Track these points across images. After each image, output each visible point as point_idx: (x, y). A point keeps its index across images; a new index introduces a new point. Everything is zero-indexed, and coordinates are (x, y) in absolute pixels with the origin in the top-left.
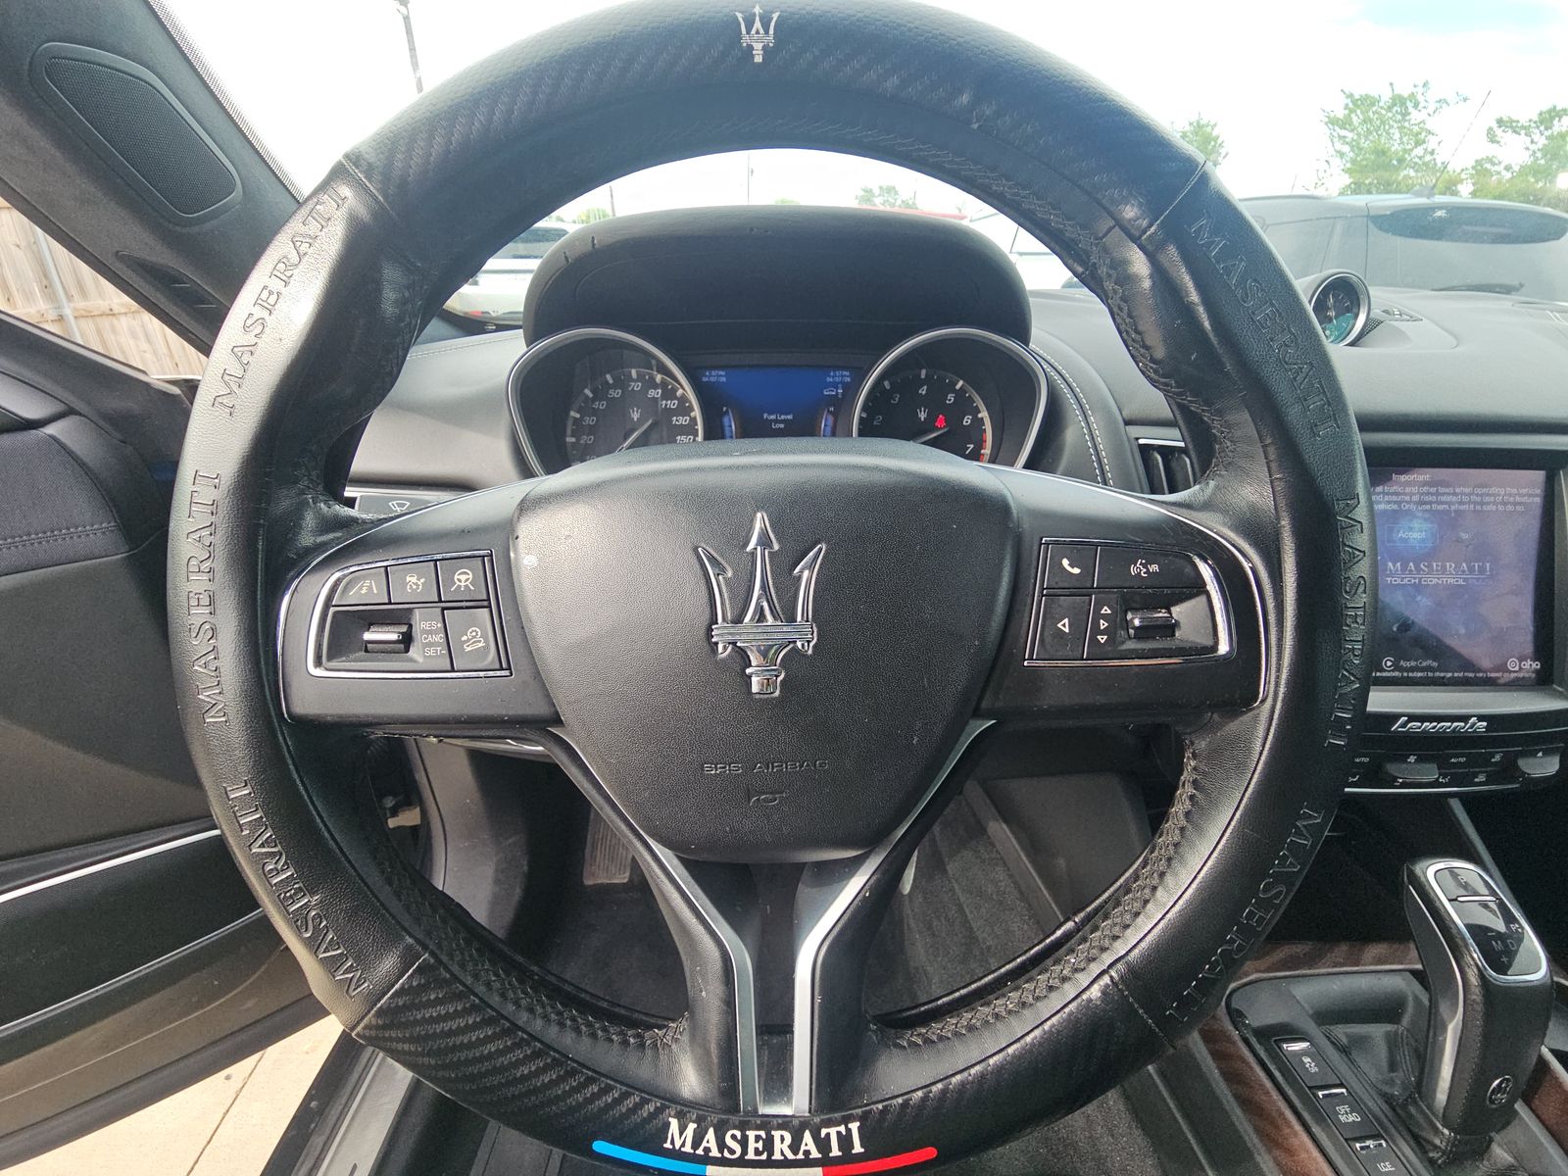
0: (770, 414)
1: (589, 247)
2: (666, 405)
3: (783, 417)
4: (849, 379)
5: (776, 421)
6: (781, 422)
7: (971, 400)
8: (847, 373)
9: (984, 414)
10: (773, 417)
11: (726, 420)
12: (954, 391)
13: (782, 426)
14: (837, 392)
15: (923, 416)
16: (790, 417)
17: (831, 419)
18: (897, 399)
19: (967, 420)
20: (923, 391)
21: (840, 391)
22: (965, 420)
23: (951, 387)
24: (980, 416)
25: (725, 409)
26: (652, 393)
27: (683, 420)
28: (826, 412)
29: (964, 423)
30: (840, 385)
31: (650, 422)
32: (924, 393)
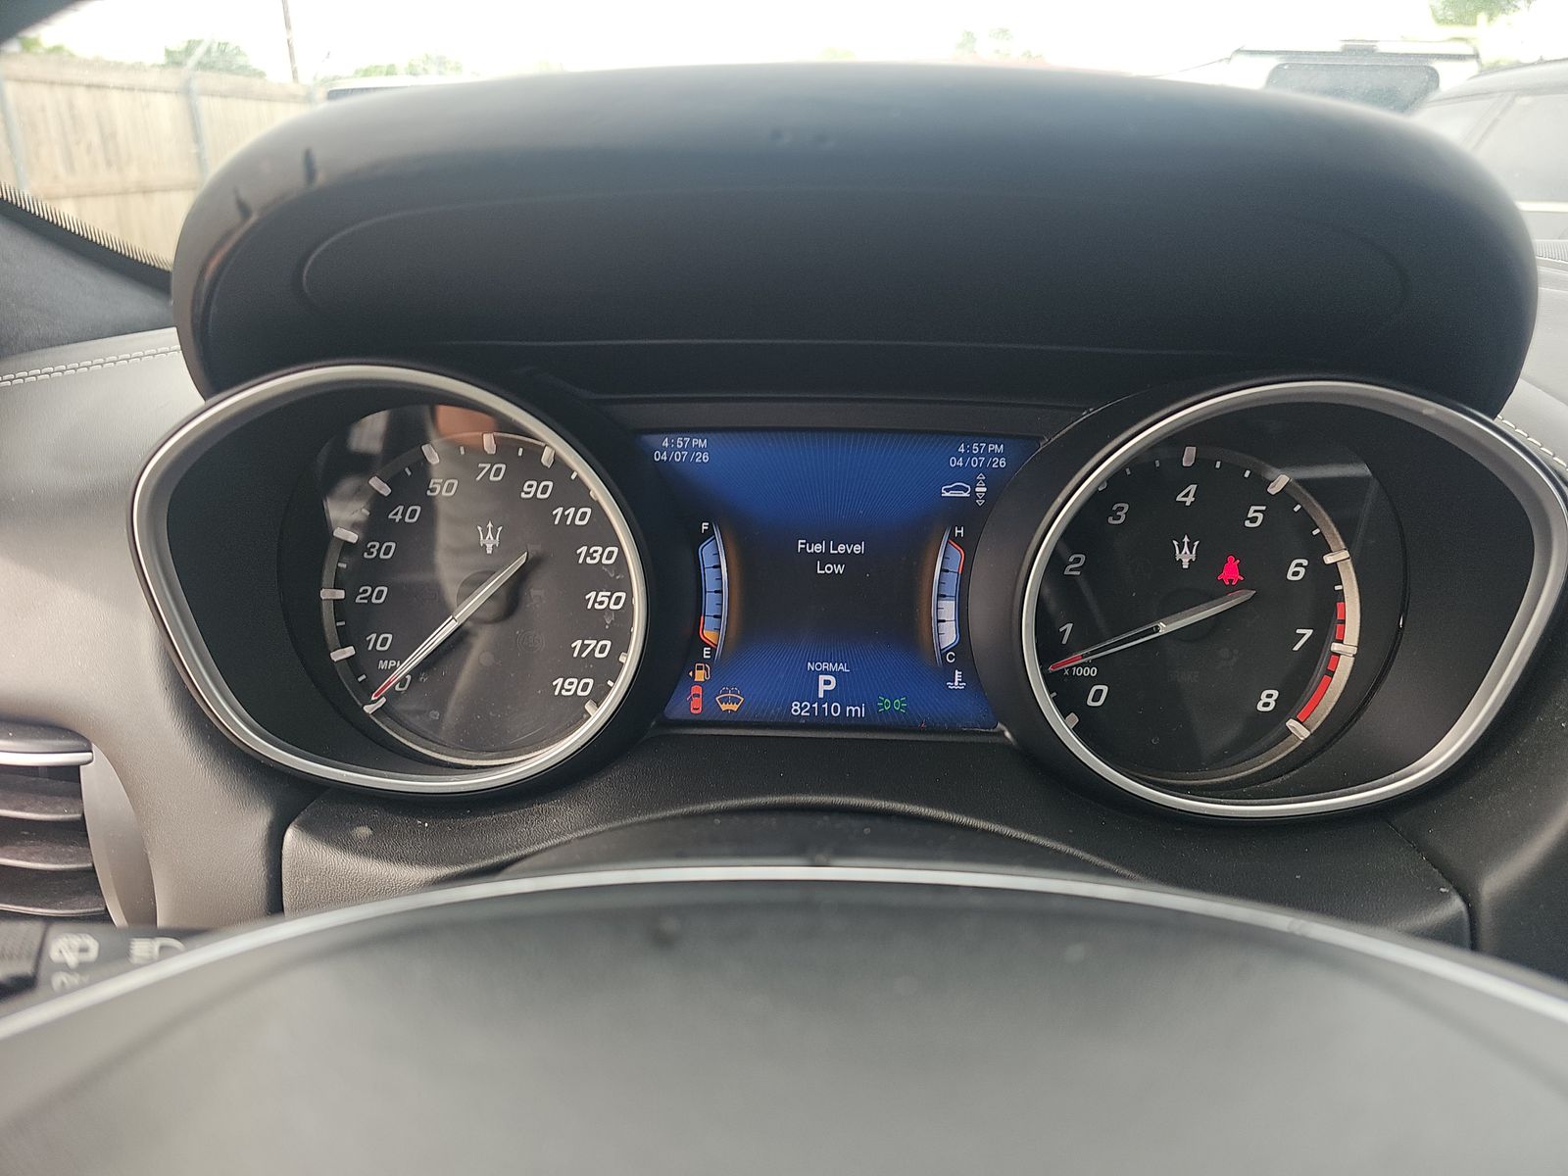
0: (811, 542)
1: (296, 180)
2: (564, 517)
3: (841, 548)
4: (1003, 463)
5: (826, 558)
6: (837, 559)
7: (1307, 522)
8: (999, 449)
9: (1338, 556)
10: (818, 548)
11: (706, 552)
12: (1264, 498)
13: (840, 569)
14: (973, 492)
15: (1186, 557)
16: (858, 549)
17: (957, 556)
18: (1122, 514)
19: (1297, 570)
20: (1188, 496)
21: (981, 489)
22: (1292, 569)
23: (1258, 488)
24: (1329, 559)
25: (705, 526)
26: (531, 489)
27: (599, 555)
28: (946, 538)
29: (1290, 577)
30: (981, 477)
31: (523, 559)
32: (1189, 500)
